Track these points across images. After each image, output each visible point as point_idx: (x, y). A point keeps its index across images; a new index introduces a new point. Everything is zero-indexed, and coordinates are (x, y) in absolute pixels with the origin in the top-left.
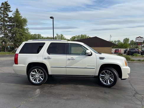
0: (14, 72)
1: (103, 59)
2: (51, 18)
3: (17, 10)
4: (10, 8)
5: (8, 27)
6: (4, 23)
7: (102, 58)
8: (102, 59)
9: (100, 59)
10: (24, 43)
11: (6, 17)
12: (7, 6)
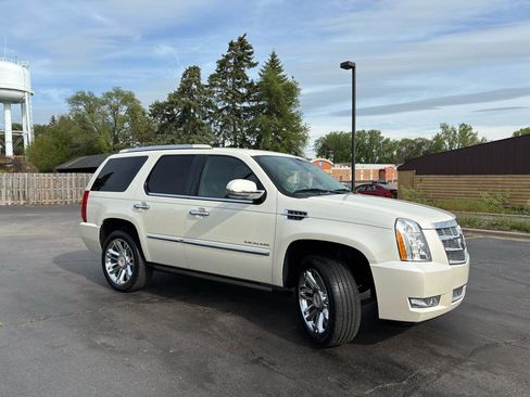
0: (86, 248)
1: (301, 218)
2: (346, 66)
3: (273, 56)
4: (250, 54)
5: (246, 117)
6: (233, 104)
7: (296, 216)
8: (296, 218)
9: (290, 217)
10: (107, 160)
11: (239, 85)
12: (243, 50)
